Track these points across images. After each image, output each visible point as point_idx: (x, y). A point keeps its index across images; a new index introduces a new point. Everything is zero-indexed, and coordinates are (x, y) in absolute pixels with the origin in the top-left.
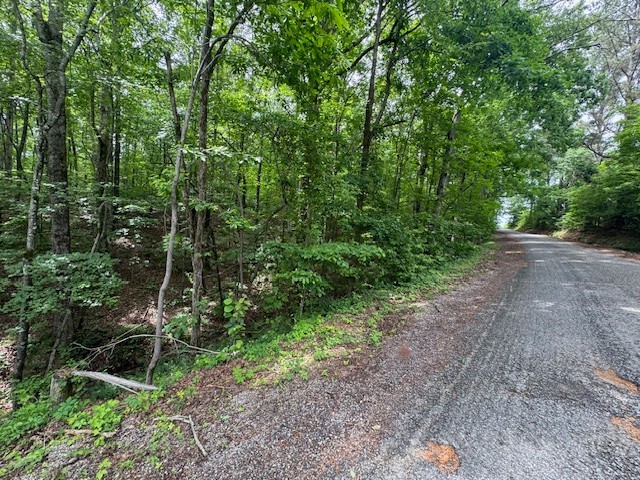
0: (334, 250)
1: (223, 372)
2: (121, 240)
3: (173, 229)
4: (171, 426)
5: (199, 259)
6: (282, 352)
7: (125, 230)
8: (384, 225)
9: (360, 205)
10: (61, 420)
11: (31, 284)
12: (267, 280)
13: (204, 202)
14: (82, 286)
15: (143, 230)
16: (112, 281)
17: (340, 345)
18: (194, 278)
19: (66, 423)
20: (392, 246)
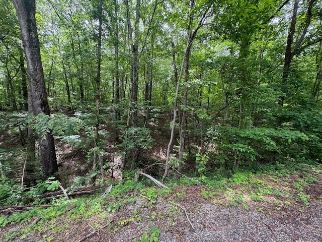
0: (264, 133)
1: (196, 190)
2: (151, 123)
3: (174, 119)
4: (176, 208)
5: (183, 133)
6: (228, 188)
7: (153, 119)
8: (306, 117)
9: (281, 103)
10: (138, 190)
11: (128, 137)
12: (212, 146)
13: (188, 106)
14: (141, 140)
15: (159, 119)
16: (150, 140)
17: (271, 195)
18: (181, 141)
19: (139, 192)
20: (314, 132)
